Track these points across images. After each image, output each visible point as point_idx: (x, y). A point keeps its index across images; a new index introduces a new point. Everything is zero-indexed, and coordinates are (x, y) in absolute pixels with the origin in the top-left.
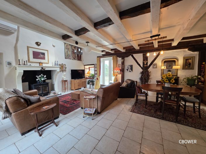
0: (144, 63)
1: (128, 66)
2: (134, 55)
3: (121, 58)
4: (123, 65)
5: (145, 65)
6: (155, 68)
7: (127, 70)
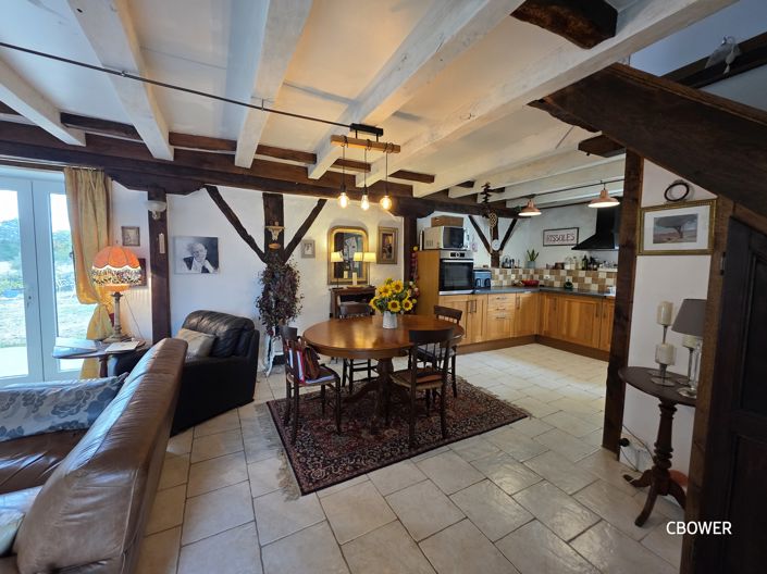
0: (268, 235)
1: (191, 241)
2: (223, 190)
3: (146, 193)
4: (162, 235)
5: (274, 242)
6: (309, 256)
7: (189, 262)
